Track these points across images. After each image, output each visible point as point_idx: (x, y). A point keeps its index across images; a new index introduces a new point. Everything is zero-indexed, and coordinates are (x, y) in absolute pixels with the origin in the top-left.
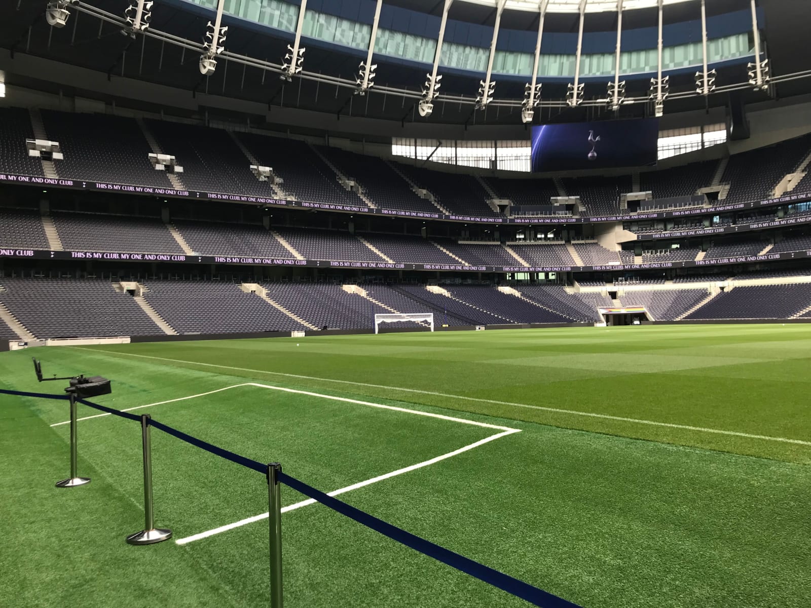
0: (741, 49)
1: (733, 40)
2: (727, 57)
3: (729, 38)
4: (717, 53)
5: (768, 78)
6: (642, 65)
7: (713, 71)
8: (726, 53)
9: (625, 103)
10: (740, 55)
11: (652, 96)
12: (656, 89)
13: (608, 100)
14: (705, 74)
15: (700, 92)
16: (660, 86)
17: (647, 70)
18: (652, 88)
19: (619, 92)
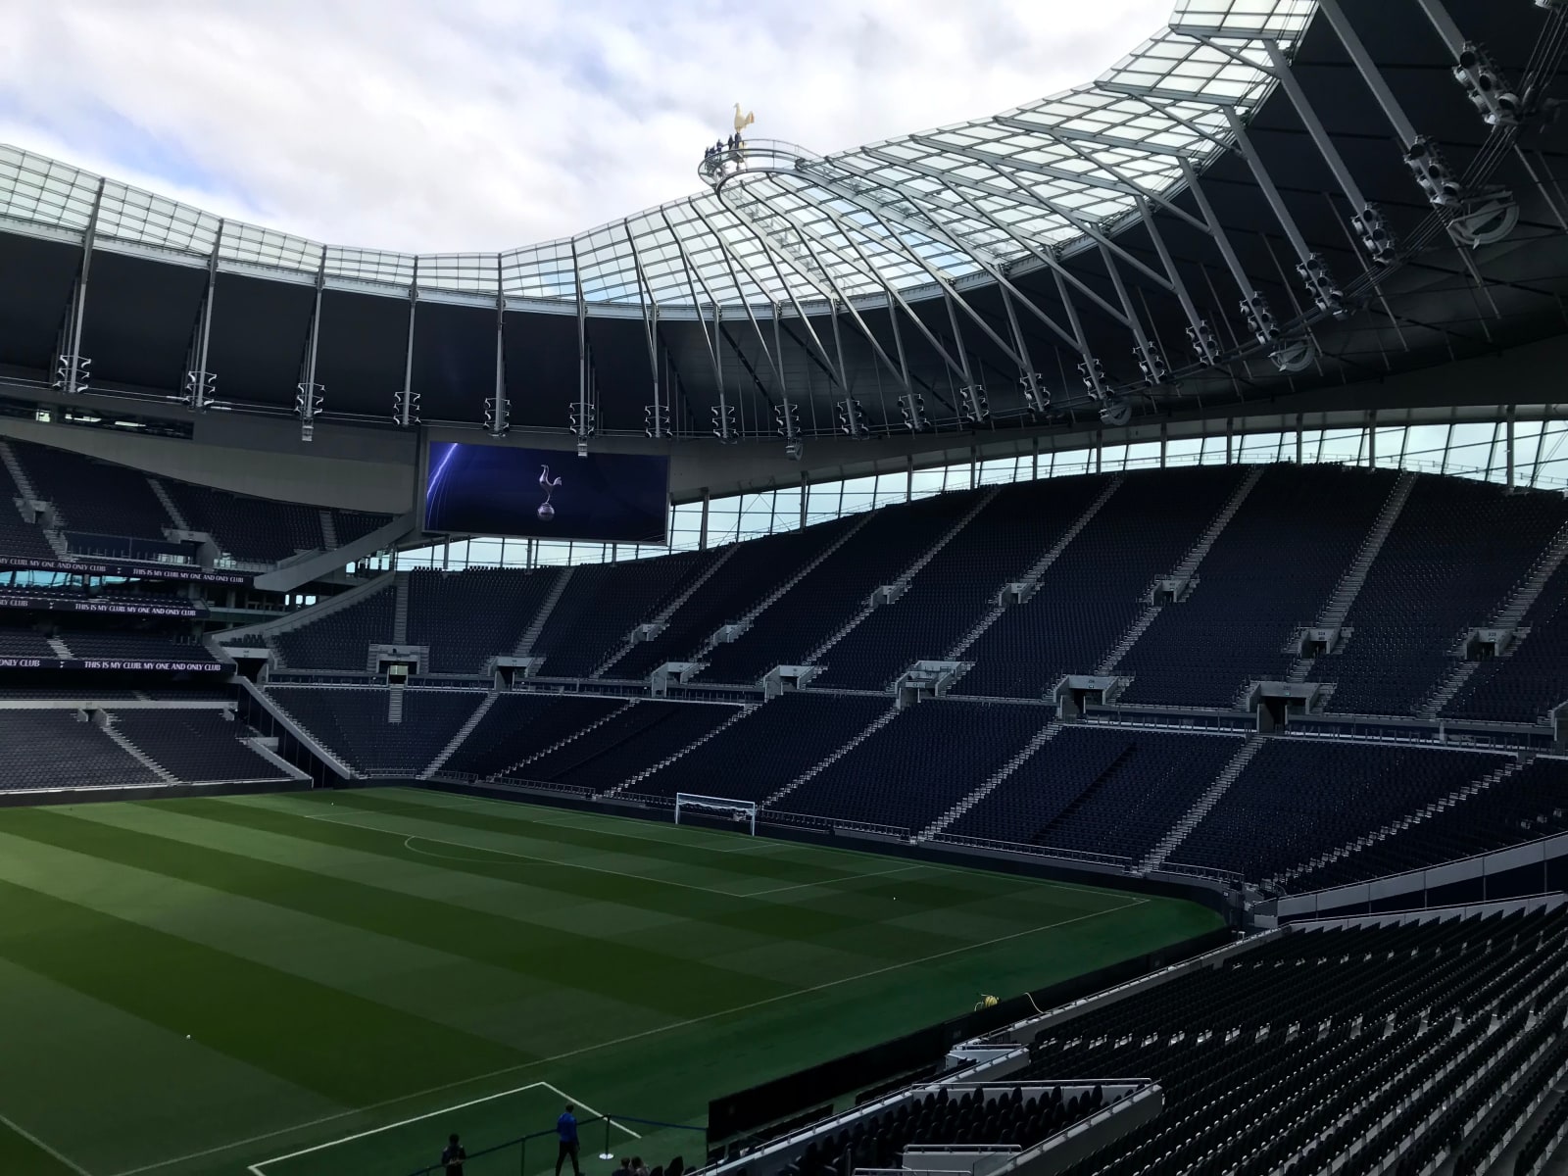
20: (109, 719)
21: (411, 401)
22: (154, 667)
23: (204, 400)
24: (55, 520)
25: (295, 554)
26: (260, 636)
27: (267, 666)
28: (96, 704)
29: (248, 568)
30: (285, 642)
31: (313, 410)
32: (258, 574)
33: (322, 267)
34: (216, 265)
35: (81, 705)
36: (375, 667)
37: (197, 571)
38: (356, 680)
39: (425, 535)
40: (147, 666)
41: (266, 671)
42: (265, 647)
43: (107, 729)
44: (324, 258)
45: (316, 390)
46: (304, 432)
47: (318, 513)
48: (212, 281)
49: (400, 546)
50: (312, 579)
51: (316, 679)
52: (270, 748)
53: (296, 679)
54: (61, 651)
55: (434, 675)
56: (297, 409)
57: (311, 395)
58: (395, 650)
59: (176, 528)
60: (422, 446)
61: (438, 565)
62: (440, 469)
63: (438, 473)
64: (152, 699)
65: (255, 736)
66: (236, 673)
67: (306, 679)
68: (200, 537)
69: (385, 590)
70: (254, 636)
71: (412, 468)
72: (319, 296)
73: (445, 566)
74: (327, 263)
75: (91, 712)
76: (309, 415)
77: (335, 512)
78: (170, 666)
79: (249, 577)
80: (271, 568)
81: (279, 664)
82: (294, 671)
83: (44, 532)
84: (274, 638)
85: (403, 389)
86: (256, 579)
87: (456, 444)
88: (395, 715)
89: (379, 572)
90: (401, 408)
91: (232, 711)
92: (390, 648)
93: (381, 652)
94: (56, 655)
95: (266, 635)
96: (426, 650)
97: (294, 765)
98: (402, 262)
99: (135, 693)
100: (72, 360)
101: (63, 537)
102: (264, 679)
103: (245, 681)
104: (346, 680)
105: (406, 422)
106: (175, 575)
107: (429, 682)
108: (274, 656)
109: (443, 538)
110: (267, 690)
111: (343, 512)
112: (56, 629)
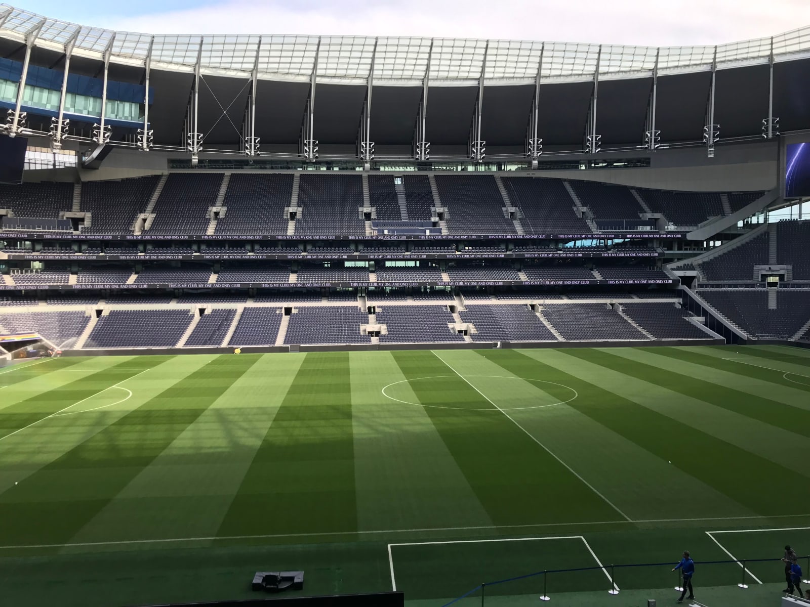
0: (133, 115)
1: (127, 105)
2: (120, 118)
3: (124, 103)
4: (113, 112)
5: (152, 145)
6: (44, 101)
7: (109, 127)
8: (120, 115)
9: (23, 132)
10: (131, 120)
11: (51, 133)
12: (56, 127)
13: (7, 126)
14: (102, 126)
15: (96, 140)
16: (60, 126)
17: (48, 107)
18: (52, 126)
19: (19, 121)
20: (621, 308)
21: (773, 123)
22: (640, 282)
23: (655, 145)
24: (590, 215)
25: (708, 219)
26: (692, 264)
27: (696, 280)
28: (614, 301)
29: (683, 229)
30: (704, 267)
31: (714, 140)
32: (688, 232)
33: (715, 58)
34: (657, 73)
35: (608, 301)
36: (758, 278)
37: (657, 233)
38: (747, 286)
39: (786, 201)
40: (636, 282)
41: (696, 282)
42: (695, 270)
43: (620, 313)
44: (715, 53)
45: (715, 129)
46: (709, 153)
47: (720, 196)
48: (655, 82)
49: (770, 209)
50: (718, 231)
51: (724, 286)
52: (701, 322)
53: (712, 286)
54: (598, 276)
55: (796, 282)
56: (704, 141)
57: (712, 132)
58: (770, 268)
59: (645, 212)
60: (781, 148)
61: (795, 217)
62: (794, 160)
63: (793, 163)
64: (640, 298)
65: (693, 316)
66: (680, 284)
67: (718, 286)
68: (657, 215)
69: (762, 235)
70: (688, 264)
71: (776, 162)
72: (714, 75)
73: (800, 217)
74: (718, 56)
75: (612, 305)
76: (711, 142)
77: (729, 194)
78: (647, 282)
79: (684, 234)
80: (695, 228)
81: (702, 279)
82: (711, 282)
83: (586, 221)
84: (699, 265)
85: (768, 116)
86: (687, 234)
87: (803, 144)
88: (772, 304)
89: (758, 224)
90: (767, 128)
91: (680, 303)
92: (767, 267)
93: (762, 269)
94: (595, 278)
95: (695, 264)
96: (790, 267)
97: (715, 331)
98: (763, 42)
99: (632, 295)
100: (593, 137)
101: (594, 223)
102: (695, 286)
103: (685, 288)
104: (741, 286)
105: (770, 136)
106: (647, 236)
107: (793, 286)
108: (699, 275)
109: (798, 201)
110: (697, 292)
111: (734, 193)
112: (594, 266)
